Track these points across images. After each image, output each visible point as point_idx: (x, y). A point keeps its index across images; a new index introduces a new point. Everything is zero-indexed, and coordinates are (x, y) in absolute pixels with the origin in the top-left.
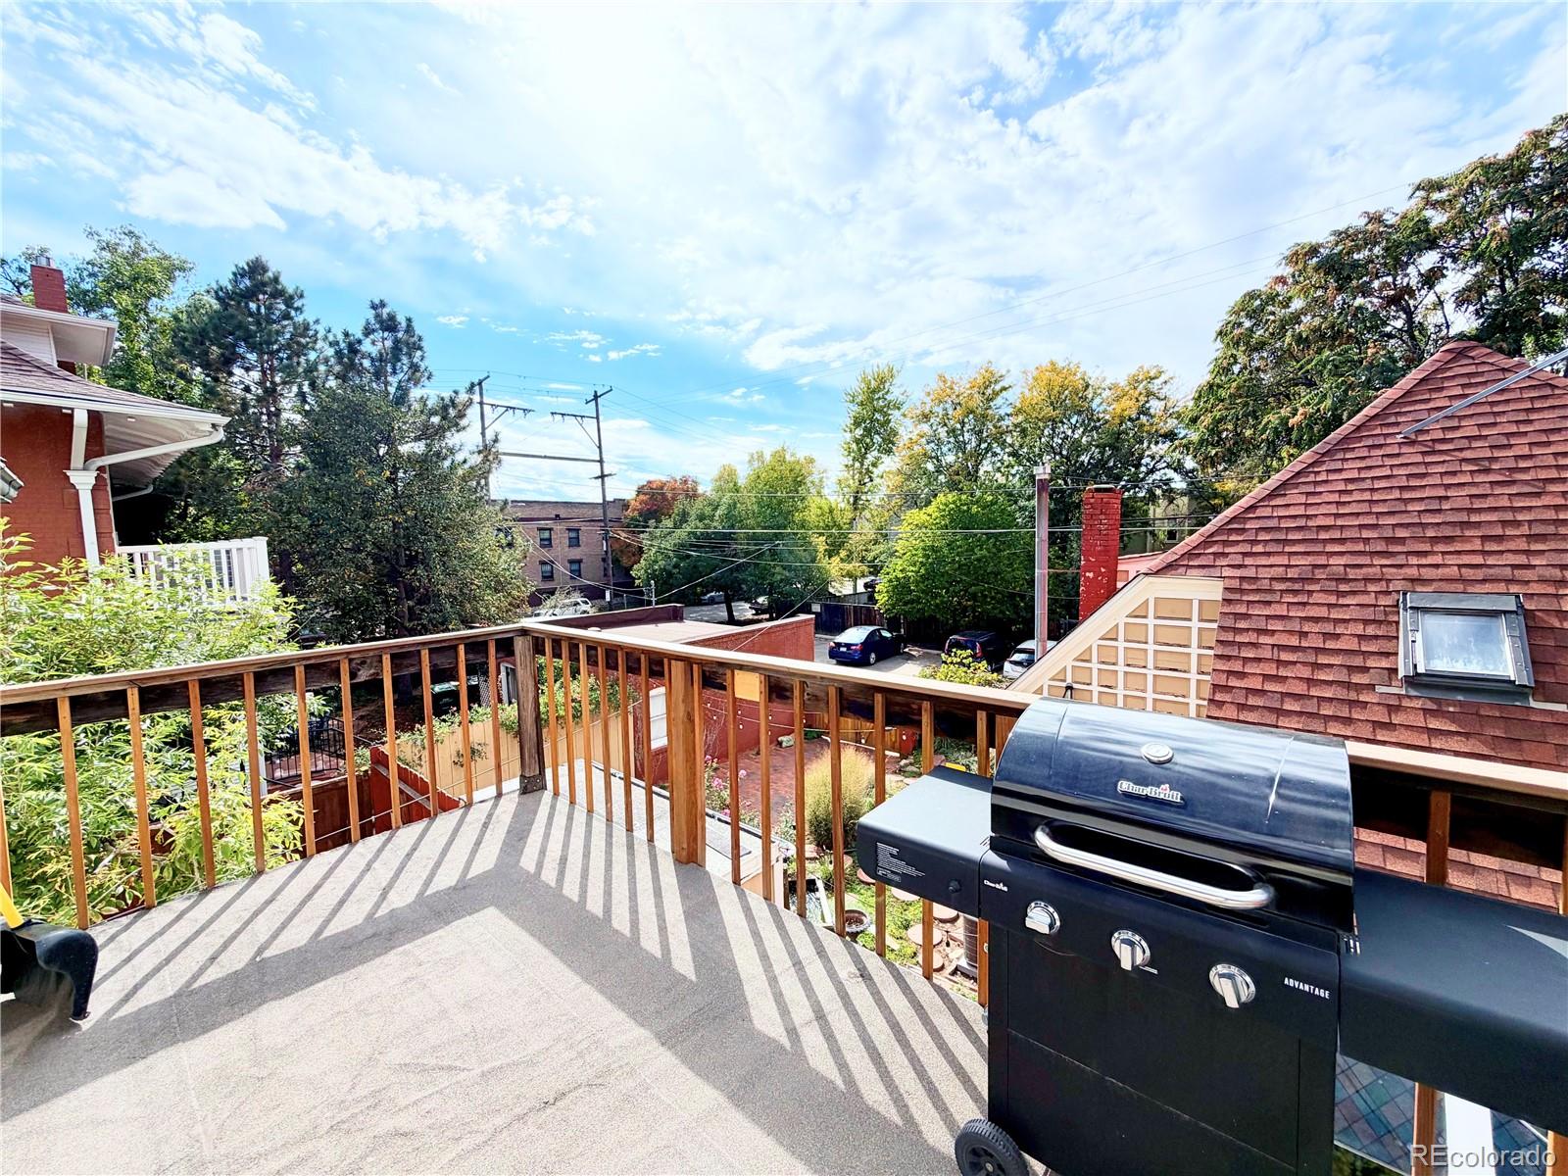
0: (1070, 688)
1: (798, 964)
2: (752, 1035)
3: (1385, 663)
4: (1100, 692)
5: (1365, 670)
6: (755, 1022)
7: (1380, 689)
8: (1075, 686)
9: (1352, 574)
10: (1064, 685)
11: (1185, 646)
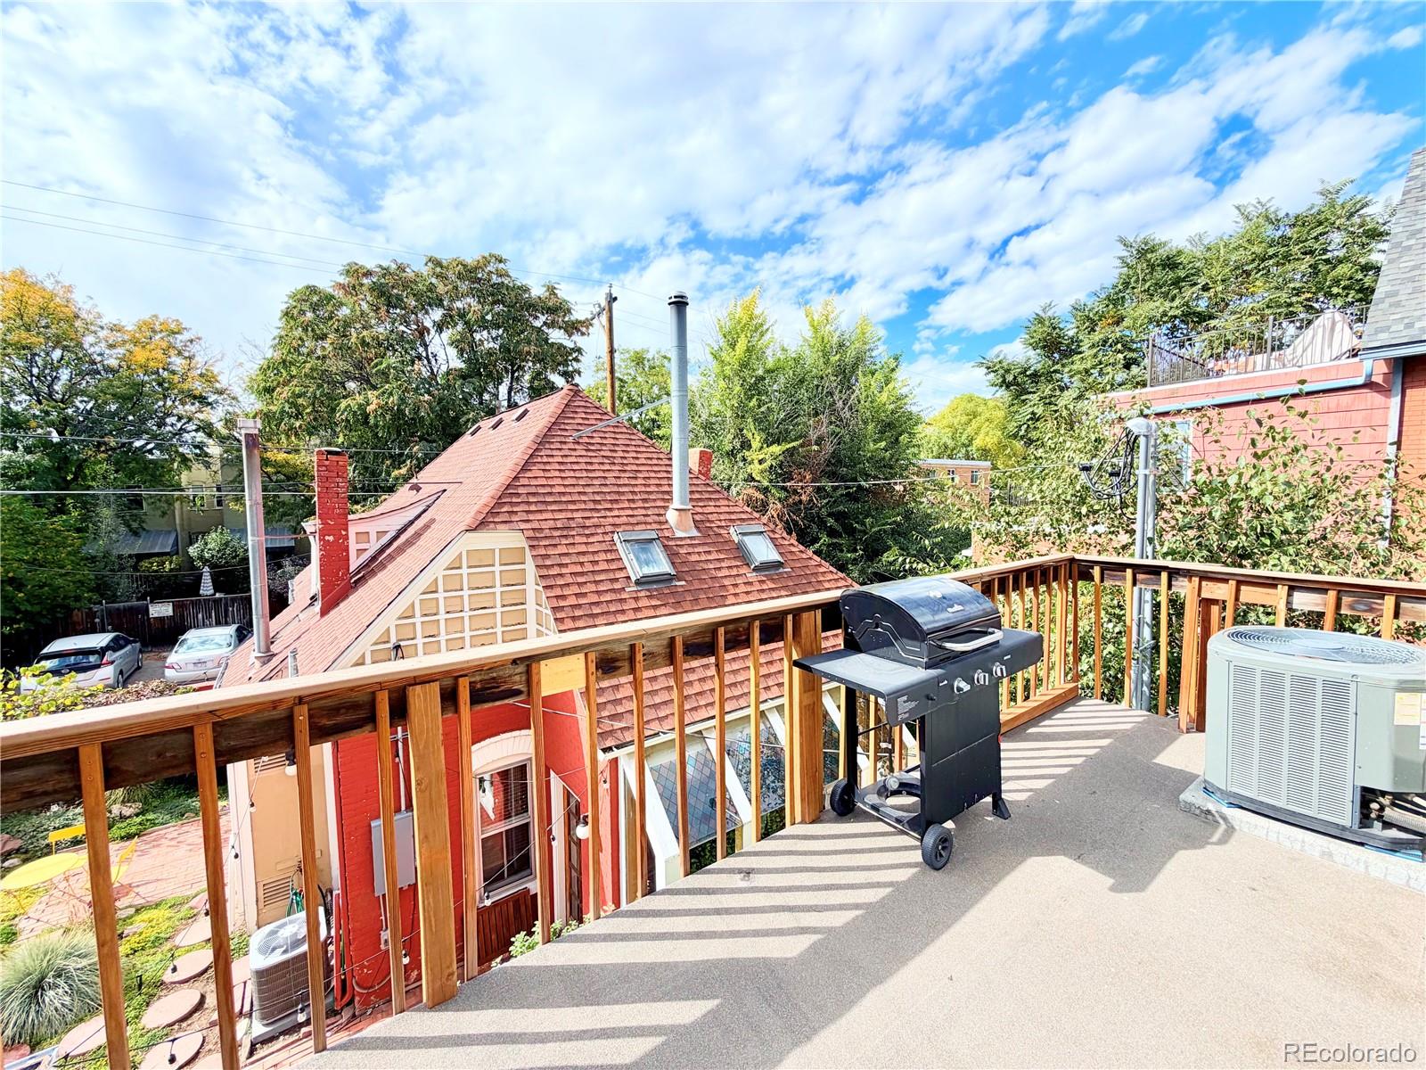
0: (397, 647)
1: (718, 912)
2: (803, 960)
3: (623, 574)
4: (424, 644)
5: (616, 580)
6: (789, 955)
7: (628, 589)
8: (402, 643)
9: (588, 523)
10: (390, 645)
11: (491, 587)
